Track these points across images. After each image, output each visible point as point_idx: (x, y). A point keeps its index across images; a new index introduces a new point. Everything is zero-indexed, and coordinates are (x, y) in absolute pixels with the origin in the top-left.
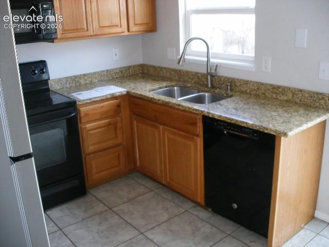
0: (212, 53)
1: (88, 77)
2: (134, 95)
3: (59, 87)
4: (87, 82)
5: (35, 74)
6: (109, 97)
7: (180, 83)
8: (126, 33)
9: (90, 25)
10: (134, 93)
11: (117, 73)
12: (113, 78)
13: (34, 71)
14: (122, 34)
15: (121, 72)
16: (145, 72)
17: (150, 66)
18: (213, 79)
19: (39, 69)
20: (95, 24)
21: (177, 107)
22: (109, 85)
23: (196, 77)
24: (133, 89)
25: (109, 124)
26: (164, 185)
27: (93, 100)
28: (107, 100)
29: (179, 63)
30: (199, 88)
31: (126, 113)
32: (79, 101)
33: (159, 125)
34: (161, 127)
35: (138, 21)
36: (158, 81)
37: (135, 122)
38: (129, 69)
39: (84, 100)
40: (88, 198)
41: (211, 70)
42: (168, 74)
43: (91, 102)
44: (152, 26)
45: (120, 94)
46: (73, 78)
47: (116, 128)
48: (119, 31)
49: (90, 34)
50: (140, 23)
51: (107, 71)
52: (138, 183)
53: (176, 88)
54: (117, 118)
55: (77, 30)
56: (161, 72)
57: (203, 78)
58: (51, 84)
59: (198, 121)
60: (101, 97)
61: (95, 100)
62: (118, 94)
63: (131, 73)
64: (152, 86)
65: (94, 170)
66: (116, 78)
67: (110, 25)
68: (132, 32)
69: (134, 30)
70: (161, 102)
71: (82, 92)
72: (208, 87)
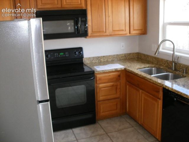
0: (176, 49)
1: (106, 58)
2: (128, 71)
3: (89, 62)
4: (105, 60)
5: (76, 54)
6: (113, 70)
7: (157, 66)
8: (128, 34)
9: (107, 29)
10: (128, 70)
11: (123, 57)
12: (120, 59)
13: (75, 53)
14: (126, 35)
15: (125, 56)
16: (139, 58)
17: (142, 54)
18: (176, 65)
19: (79, 52)
20: (111, 29)
21: (149, 80)
22: (117, 63)
23: (166, 63)
24: (129, 67)
25: (113, 86)
26: (140, 125)
27: (104, 71)
28: (112, 72)
29: (155, 54)
30: (167, 70)
31: (123, 80)
32: (96, 71)
33: (140, 89)
34: (141, 91)
35: (136, 28)
36: (145, 63)
37: (128, 86)
38: (130, 55)
39: (99, 71)
40: (96, 126)
41: (175, 59)
42: (151, 60)
43: (103, 72)
44: (144, 31)
45: (120, 69)
46: (97, 58)
47: (116, 88)
48: (124, 33)
49: (107, 34)
50: (137, 29)
51: (117, 55)
52: (126, 121)
53: (153, 68)
54: (118, 83)
55: (100, 32)
56: (148, 58)
57: (170, 64)
58: (84, 60)
59: (160, 90)
60: (109, 70)
61: (106, 71)
62: (119, 69)
63: (131, 57)
64: (140, 66)
65: (102, 111)
66: (122, 59)
67: (119, 29)
68: (132, 34)
69: (133, 33)
70: (141, 76)
71: (100, 66)
72: (172, 70)
